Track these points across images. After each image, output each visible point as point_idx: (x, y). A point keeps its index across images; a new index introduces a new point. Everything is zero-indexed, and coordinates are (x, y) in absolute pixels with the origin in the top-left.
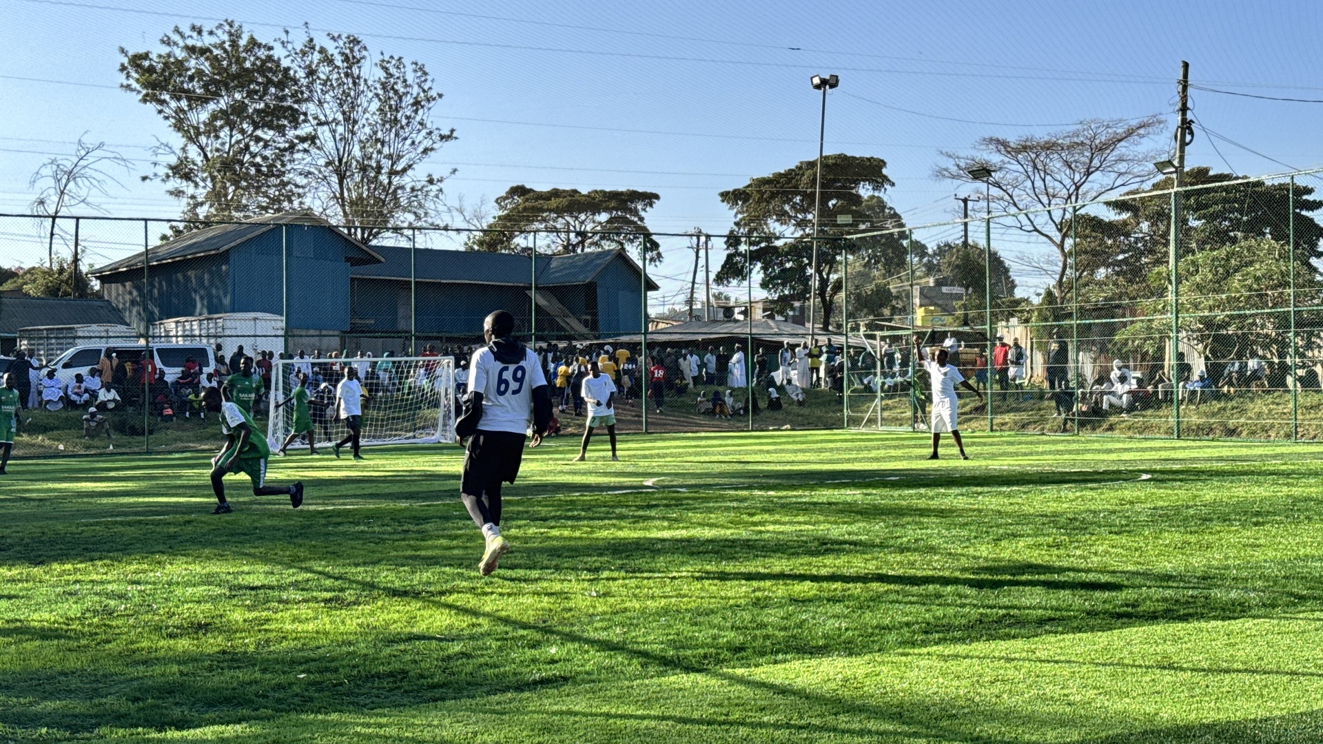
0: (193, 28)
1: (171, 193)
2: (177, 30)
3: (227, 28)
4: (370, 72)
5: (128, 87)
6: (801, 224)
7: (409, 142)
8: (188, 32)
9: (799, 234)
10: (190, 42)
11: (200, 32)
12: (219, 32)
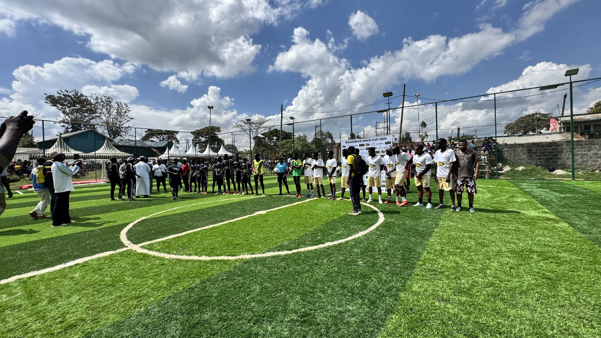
0: (66, 91)
1: (61, 126)
2: (61, 91)
3: (74, 91)
4: (114, 104)
5: (47, 102)
6: (205, 138)
7: (124, 119)
8: (64, 91)
9: (205, 139)
10: (65, 94)
11: (67, 91)
12: (72, 92)
